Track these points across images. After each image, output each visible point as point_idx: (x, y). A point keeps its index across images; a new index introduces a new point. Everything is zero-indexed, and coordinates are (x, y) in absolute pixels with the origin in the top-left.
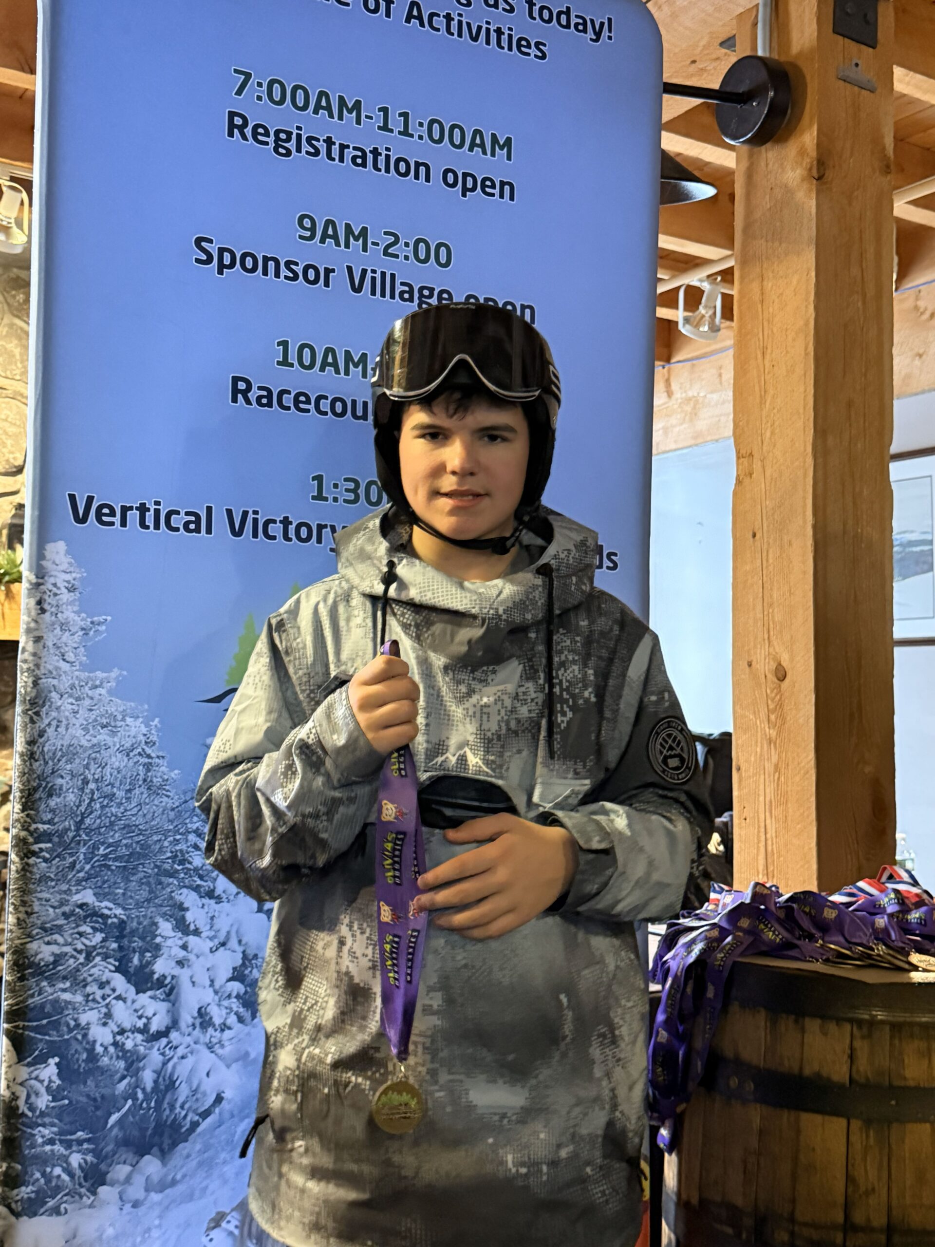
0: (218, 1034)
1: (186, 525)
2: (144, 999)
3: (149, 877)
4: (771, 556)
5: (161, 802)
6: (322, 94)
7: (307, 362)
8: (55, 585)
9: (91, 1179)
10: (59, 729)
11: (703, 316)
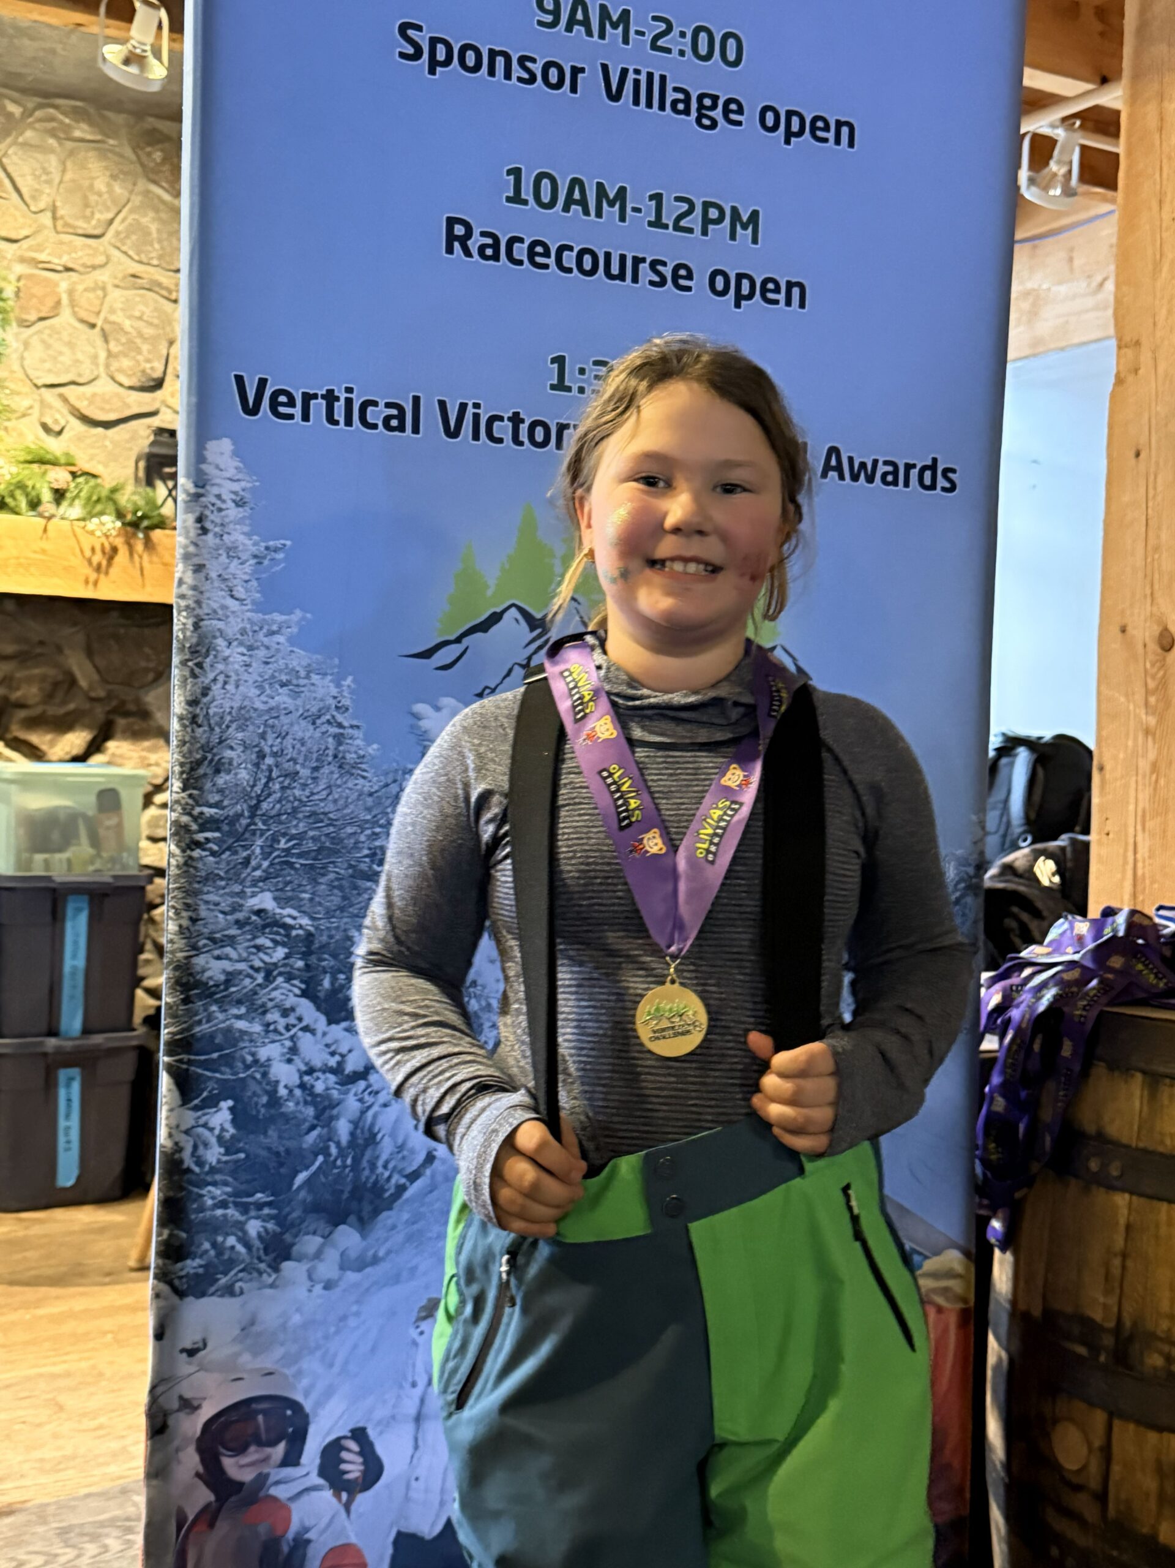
1: (387, 420)
2: (337, 1031)
3: (342, 879)
4: (1160, 482)
5: (356, 785)
7: (546, 198)
8: (219, 497)
9: (274, 1251)
10: (227, 687)
11: (1055, 175)
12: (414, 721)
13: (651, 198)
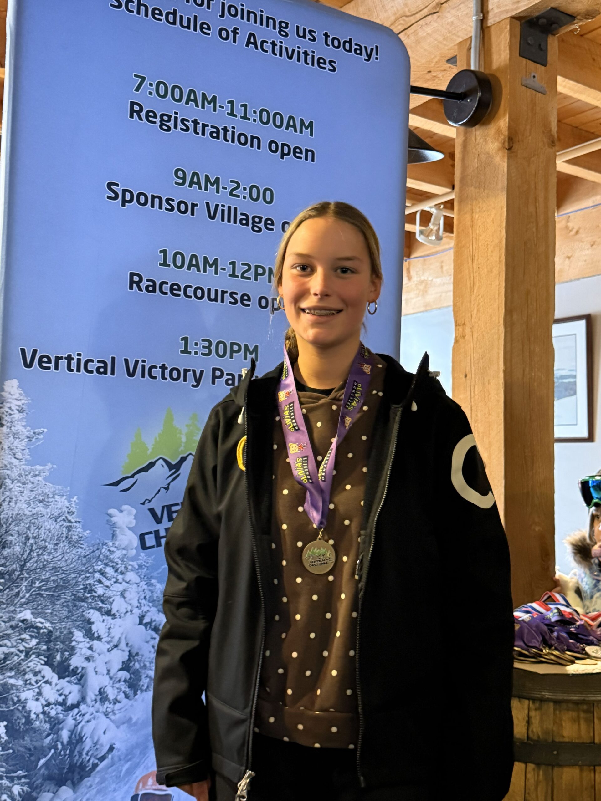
0: (111, 706)
1: (98, 369)
2: (63, 682)
3: (68, 601)
4: (476, 389)
5: (77, 552)
6: (191, 91)
7: (179, 263)
8: (10, 408)
10: (11, 504)
11: (432, 230)
12: (108, 518)
13: (230, 263)
